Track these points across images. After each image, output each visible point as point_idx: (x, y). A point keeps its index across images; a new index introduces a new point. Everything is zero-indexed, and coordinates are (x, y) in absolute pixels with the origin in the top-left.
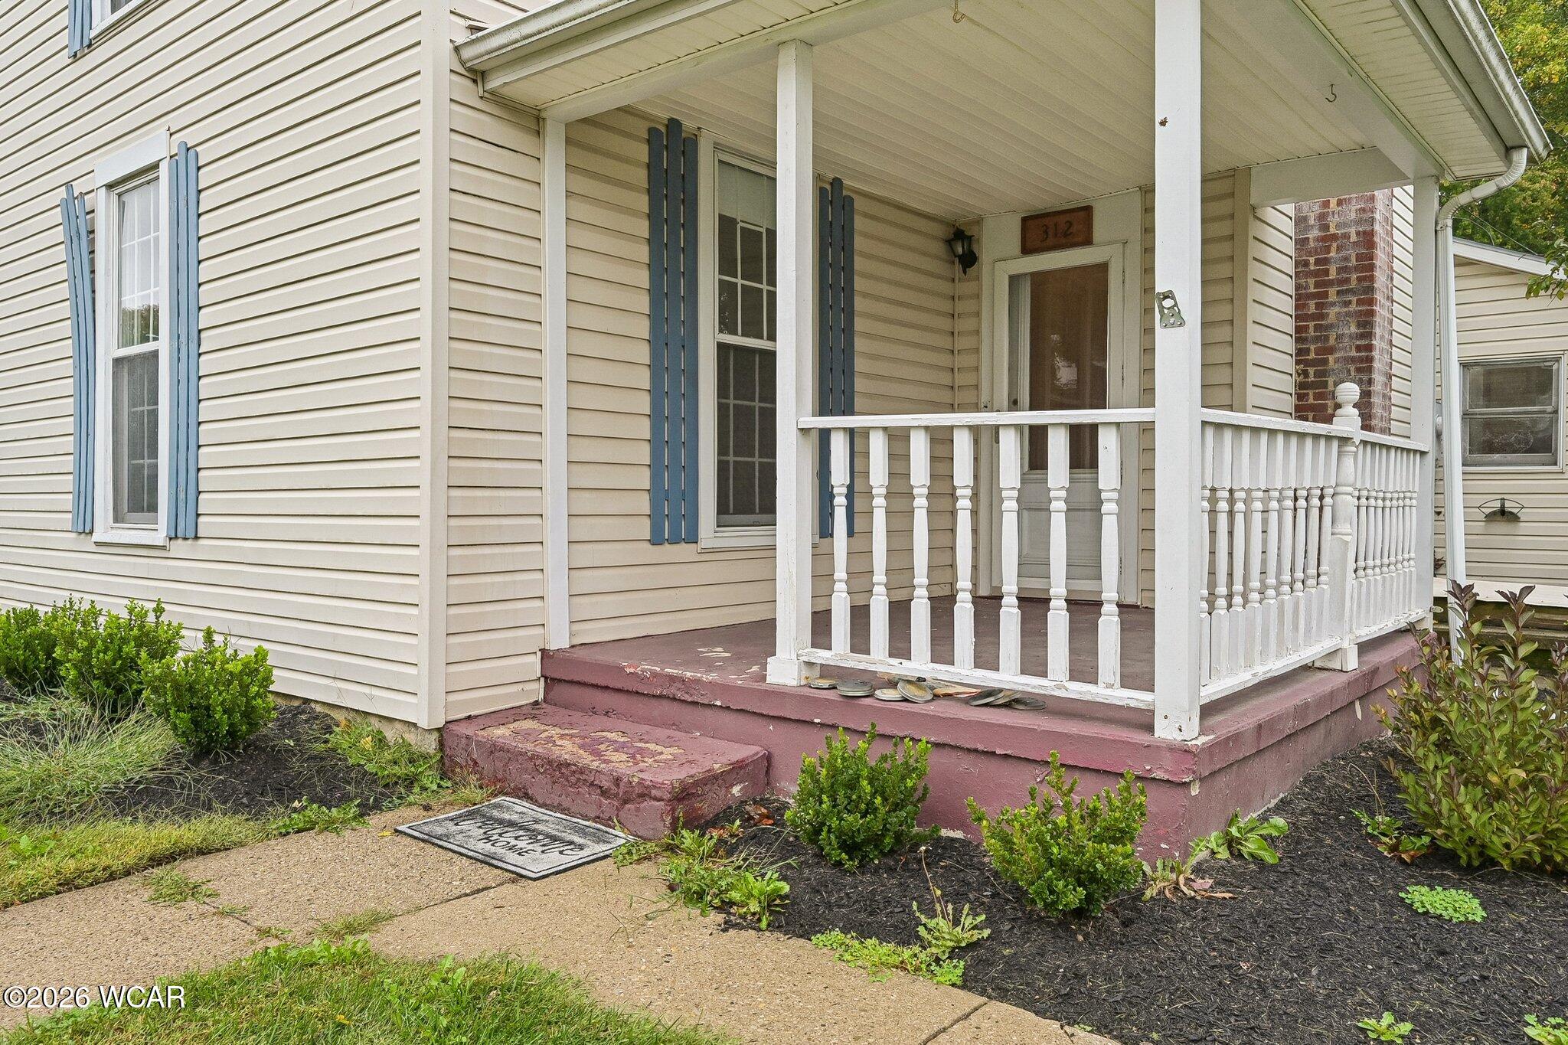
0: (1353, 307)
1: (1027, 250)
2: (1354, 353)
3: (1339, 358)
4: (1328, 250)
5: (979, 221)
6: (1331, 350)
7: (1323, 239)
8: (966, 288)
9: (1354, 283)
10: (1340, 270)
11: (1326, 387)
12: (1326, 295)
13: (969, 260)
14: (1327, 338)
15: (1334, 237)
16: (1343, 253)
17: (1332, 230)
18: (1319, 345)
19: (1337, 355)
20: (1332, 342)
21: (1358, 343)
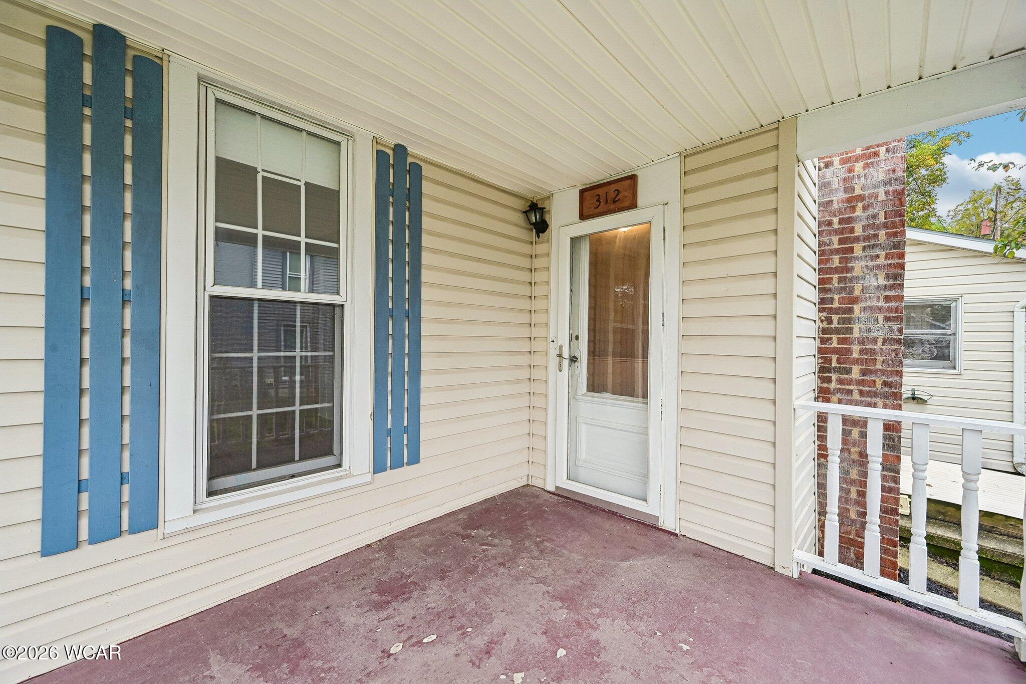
0: (881, 261)
1: (583, 216)
2: (882, 303)
3: (865, 308)
4: (853, 209)
5: (549, 197)
6: (857, 300)
7: (848, 200)
8: (540, 248)
9: (882, 238)
10: (865, 228)
11: (851, 333)
12: (851, 250)
13: (541, 227)
14: (852, 289)
15: (860, 198)
16: (871, 212)
17: (858, 192)
18: (844, 295)
19: (863, 305)
20: (857, 292)
21: (887, 293)
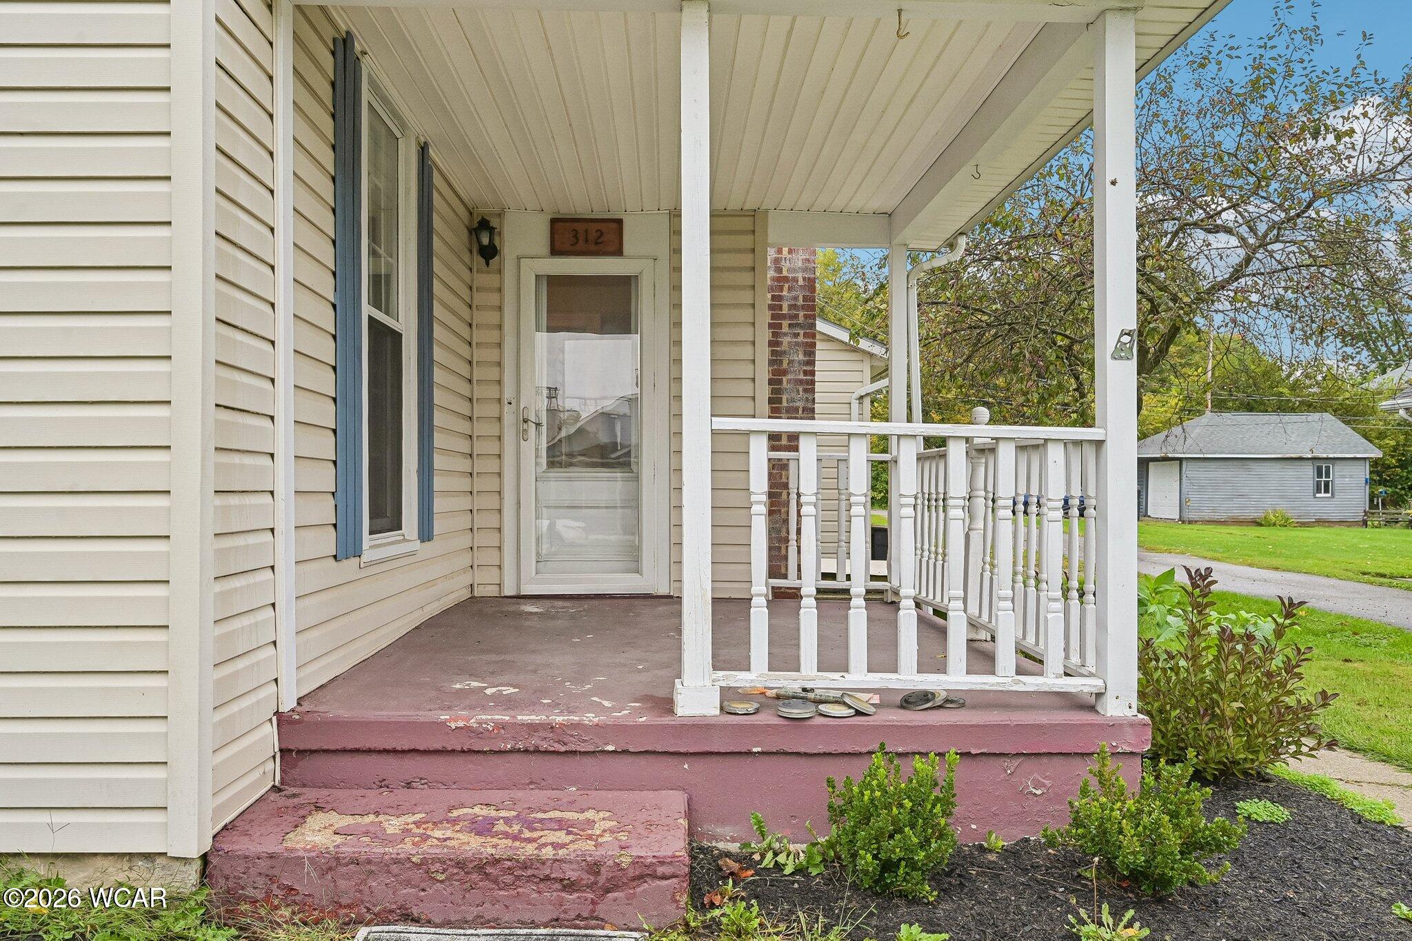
0: (801, 339)
1: (555, 251)
2: (802, 377)
3: (790, 380)
4: (781, 289)
5: (500, 215)
6: (785, 373)
7: (779, 279)
8: (482, 279)
9: (801, 319)
10: (791, 307)
11: (781, 403)
12: (780, 326)
13: (489, 253)
14: (781, 362)
15: (786, 279)
16: (793, 294)
17: (785, 273)
18: (775, 367)
19: (789, 377)
20: (785, 365)
21: (805, 368)
